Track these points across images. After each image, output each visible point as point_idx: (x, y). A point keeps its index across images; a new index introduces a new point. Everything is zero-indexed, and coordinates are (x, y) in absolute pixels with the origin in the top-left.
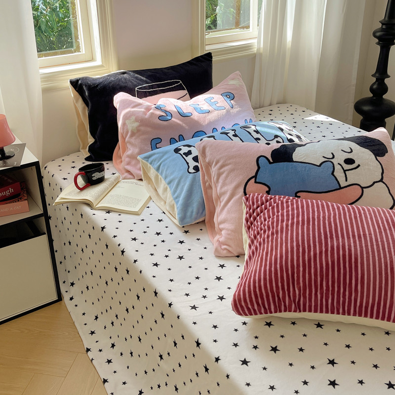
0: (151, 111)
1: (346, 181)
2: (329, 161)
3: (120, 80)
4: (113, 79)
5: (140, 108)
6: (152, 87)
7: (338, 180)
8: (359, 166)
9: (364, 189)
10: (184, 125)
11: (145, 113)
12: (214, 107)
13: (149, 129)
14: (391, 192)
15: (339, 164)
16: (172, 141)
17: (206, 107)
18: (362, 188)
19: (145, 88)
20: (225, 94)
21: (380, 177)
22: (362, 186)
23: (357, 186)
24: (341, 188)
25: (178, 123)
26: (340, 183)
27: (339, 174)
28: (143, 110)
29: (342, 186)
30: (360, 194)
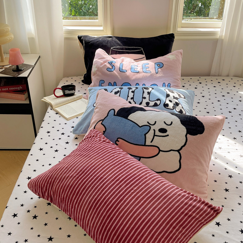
0: (105, 64)
1: (151, 142)
2: (149, 126)
3: (104, 41)
4: (101, 40)
5: (101, 60)
6: (122, 49)
7: (146, 140)
8: (168, 135)
9: (161, 152)
10: (119, 76)
11: (102, 64)
12: (144, 70)
13: (100, 74)
14: (181, 161)
15: (154, 130)
16: (110, 84)
17: (139, 69)
18: (160, 151)
19: (117, 49)
20: (158, 63)
21: (179, 148)
22: (161, 149)
23: (157, 148)
24: (145, 145)
25: (116, 75)
26: (146, 142)
27: (150, 136)
28: (102, 62)
29: (146, 145)
30: (156, 154)
